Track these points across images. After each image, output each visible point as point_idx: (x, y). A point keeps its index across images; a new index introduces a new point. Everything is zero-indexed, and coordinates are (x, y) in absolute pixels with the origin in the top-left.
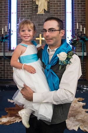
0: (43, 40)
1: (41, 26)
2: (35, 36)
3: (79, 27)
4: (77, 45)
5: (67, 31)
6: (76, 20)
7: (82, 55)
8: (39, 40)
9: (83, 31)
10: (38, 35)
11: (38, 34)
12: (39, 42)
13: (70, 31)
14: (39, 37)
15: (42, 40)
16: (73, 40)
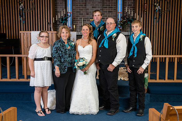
1: (94, 9)
3: (128, 10)
4: (126, 26)
5: (118, 13)
6: (126, 3)
7: (130, 34)
13: (121, 13)
16: (123, 22)
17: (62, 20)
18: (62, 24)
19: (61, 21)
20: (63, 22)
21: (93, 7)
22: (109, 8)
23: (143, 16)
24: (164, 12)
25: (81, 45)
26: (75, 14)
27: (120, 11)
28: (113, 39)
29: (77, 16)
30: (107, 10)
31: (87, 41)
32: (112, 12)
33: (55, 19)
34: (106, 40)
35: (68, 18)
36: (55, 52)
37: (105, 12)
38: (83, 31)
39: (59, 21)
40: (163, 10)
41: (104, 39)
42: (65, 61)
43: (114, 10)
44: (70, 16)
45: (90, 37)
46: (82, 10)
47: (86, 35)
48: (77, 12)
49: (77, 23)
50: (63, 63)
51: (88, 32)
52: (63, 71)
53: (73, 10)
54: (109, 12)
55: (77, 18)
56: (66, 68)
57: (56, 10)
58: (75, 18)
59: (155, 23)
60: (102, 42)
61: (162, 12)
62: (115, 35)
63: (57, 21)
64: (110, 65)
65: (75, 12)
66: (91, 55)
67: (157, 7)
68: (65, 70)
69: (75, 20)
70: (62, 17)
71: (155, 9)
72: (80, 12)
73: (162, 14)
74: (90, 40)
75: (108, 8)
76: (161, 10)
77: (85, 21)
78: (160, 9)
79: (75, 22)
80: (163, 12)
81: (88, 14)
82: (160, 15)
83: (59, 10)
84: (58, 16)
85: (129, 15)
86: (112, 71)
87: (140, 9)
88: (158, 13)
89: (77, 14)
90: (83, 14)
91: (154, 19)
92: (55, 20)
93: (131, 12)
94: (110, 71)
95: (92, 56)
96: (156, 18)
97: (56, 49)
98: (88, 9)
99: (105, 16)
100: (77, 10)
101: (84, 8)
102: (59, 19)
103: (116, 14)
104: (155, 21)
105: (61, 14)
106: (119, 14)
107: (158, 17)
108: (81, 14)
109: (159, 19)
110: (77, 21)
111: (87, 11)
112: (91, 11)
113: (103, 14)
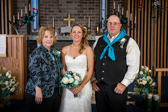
0: (73, 21)
2: (62, 16)
3: (117, 6)
5: (102, 10)
8: (68, 21)
9: (121, 10)
10: (66, 15)
11: (66, 13)
12: (68, 23)
13: (105, 10)
14: (67, 18)
15: (71, 21)
17: (26, 19)
18: (26, 24)
19: (25, 21)
20: (28, 22)
21: (67, 2)
22: (90, 3)
23: (136, 14)
24: (165, 9)
25: (70, 55)
26: (43, 11)
27: (103, 8)
28: (122, 47)
29: (46, 14)
30: (86, 6)
31: (79, 49)
32: (93, 9)
33: (16, 17)
34: (110, 49)
35: (33, 17)
36: (36, 65)
37: (84, 9)
38: (74, 34)
39: (22, 21)
40: (163, 7)
41: (107, 47)
42: (50, 78)
43: (96, 6)
44: (37, 14)
45: (83, 44)
46: (53, 5)
47: (78, 40)
48: (46, 8)
49: (46, 23)
50: (48, 82)
51: (80, 35)
52: (48, 94)
53: (39, 5)
54: (89, 9)
55: (46, 17)
56: (52, 90)
57: (16, 5)
58: (43, 17)
59: (152, 24)
60: (105, 50)
61: (161, 9)
62: (123, 40)
63: (18, 20)
64: (119, 85)
65: (43, 8)
66: (86, 69)
67: (155, 2)
68: (51, 92)
69: (43, 20)
70: (26, 14)
71: (153, 5)
72: (50, 8)
73: (161, 12)
74: (82, 48)
75: (88, 4)
76: (160, 7)
77: (57, 21)
78: (160, 4)
79: (43, 23)
80: (163, 10)
81: (60, 12)
82: (160, 13)
83: (20, 5)
84: (20, 14)
85: (119, 13)
86: (122, 93)
87: (133, 5)
88: (156, 10)
89: (46, 11)
90: (53, 11)
91: (151, 19)
92: (16, 20)
93: (121, 9)
94: (119, 93)
95: (88, 70)
96: (154, 17)
97: (37, 62)
98: (61, 5)
99: (85, 15)
100: (46, 5)
101: (55, 2)
102: (22, 18)
103: (99, 12)
104: (152, 21)
105: (24, 11)
106: (103, 12)
107: (156, 15)
108: (51, 12)
109: (157, 18)
110: (45, 20)
111: (59, 7)
112: (66, 7)
113: (81, 12)
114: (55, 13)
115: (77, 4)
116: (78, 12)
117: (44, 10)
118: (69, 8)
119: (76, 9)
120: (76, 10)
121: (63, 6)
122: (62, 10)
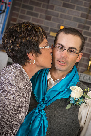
1: (67, 9)
2: (50, 28)
10: (56, 26)
11: (58, 24)
21: (65, 5)
26: (18, 10)
44: (3, 11)
46: (37, 4)
48: (24, 7)
58: (15, 20)
65: (19, 5)
72: (32, 9)
81: (48, 18)
89: (23, 12)
98: (52, 7)
108: (32, 14)
111: (49, 10)
112: (60, 13)
113: (84, 27)
114: (38, 18)
115: (81, 12)
116: (80, 26)
117: (21, 8)
118: (65, 16)
119: (76, 19)
120: (77, 21)
121: (55, 10)
122: (52, 17)
